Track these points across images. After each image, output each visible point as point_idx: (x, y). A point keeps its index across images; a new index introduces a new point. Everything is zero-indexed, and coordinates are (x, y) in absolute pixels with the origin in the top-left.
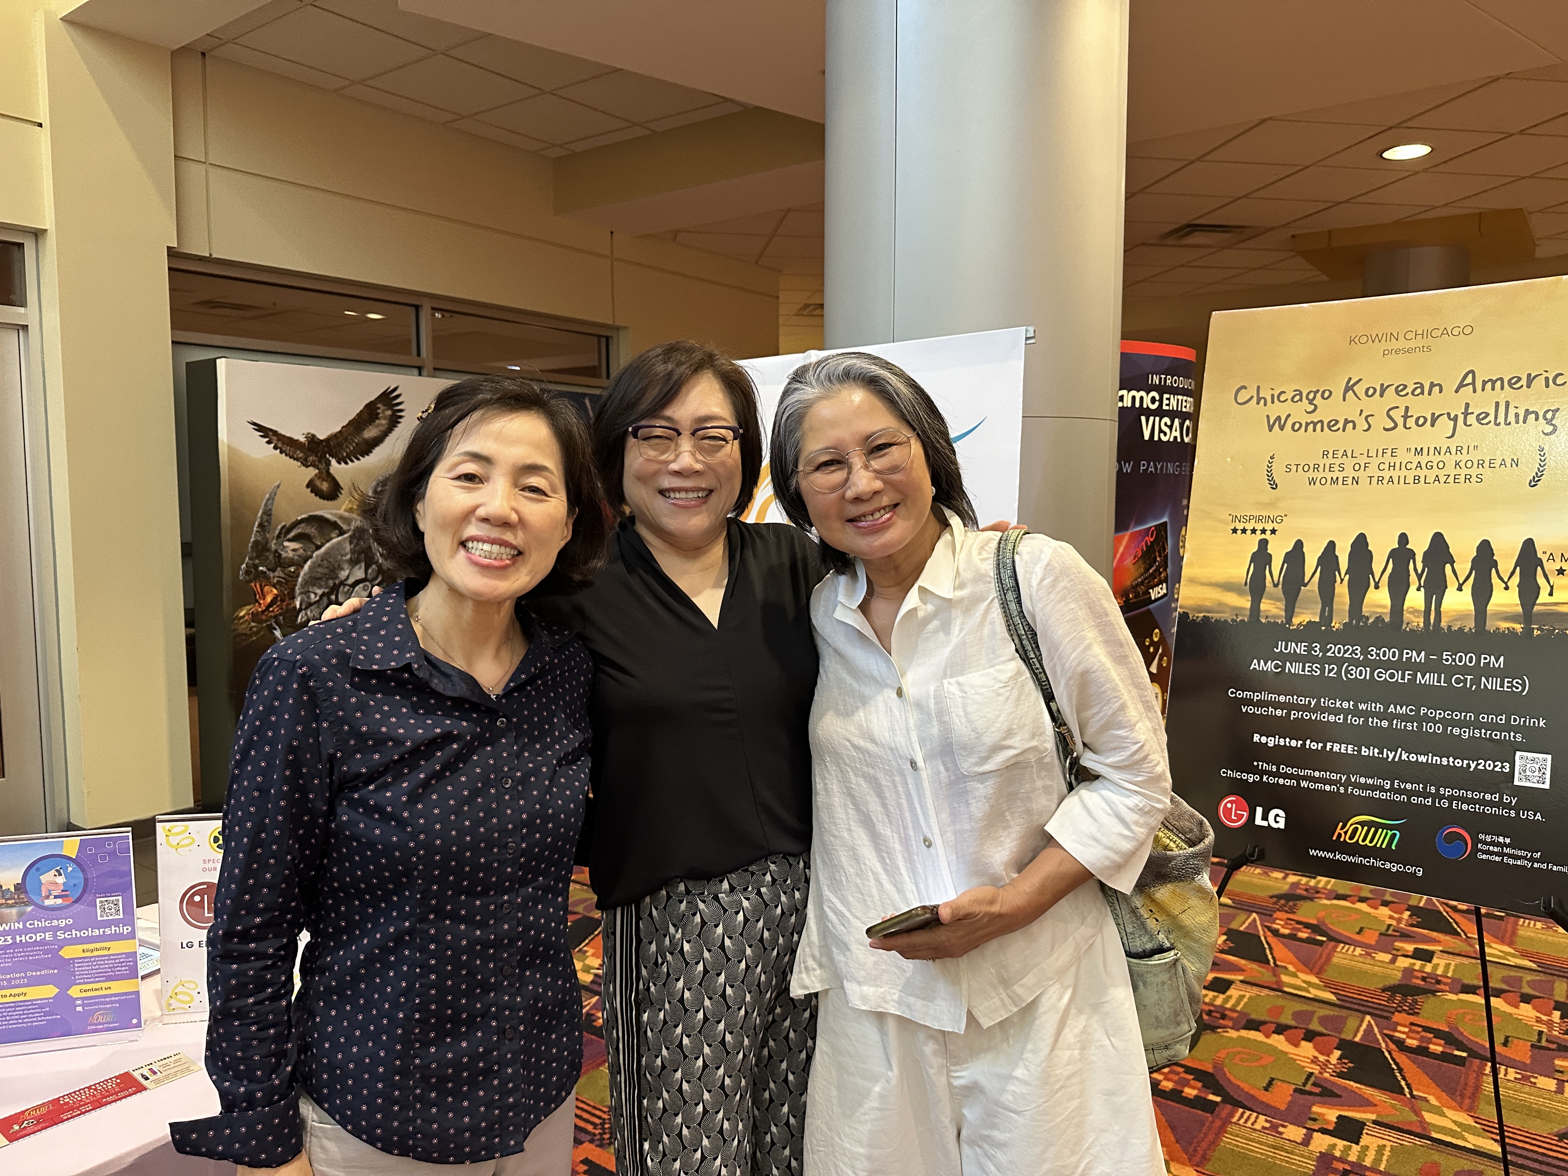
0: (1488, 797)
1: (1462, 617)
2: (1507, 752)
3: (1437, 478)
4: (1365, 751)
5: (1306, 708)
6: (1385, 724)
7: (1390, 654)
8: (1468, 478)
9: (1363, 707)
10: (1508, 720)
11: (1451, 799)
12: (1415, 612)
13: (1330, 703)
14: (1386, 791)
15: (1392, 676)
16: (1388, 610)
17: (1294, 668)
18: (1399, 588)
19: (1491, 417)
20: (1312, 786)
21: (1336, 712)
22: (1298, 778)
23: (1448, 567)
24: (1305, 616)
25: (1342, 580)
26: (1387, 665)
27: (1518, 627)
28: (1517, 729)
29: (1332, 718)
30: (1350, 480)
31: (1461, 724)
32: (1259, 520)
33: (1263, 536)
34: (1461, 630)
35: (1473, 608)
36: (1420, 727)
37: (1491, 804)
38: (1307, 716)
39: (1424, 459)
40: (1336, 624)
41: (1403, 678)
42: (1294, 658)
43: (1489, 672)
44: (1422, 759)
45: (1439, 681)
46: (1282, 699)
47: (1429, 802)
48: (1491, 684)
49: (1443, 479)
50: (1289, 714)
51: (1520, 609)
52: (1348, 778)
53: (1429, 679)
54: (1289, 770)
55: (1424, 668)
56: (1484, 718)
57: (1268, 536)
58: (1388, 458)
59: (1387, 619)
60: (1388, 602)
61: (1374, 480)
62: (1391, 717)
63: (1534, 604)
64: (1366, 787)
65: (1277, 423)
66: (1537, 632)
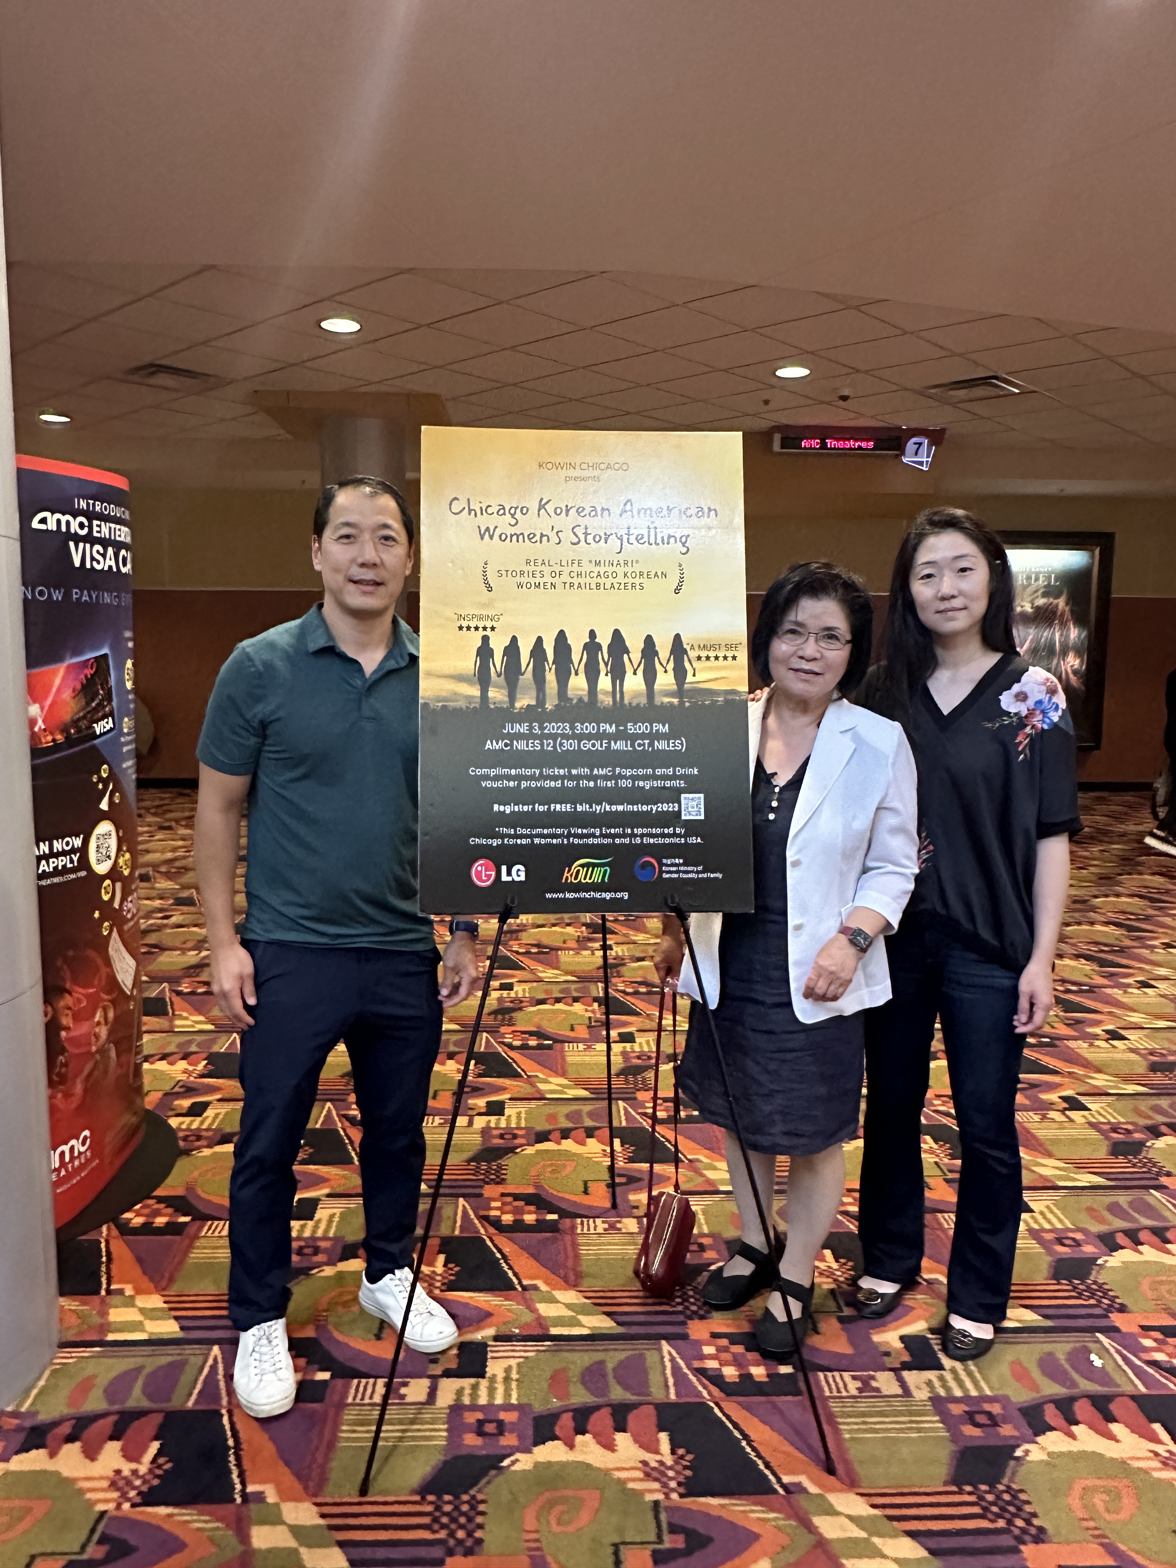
0: (666, 831)
2: (674, 796)
3: (612, 585)
4: (579, 808)
5: (532, 778)
6: (592, 784)
7: (590, 728)
8: (633, 586)
9: (574, 772)
10: (674, 771)
11: (642, 836)
13: (550, 772)
14: (597, 837)
15: (593, 745)
16: (586, 693)
17: (520, 745)
18: (592, 675)
20: (543, 841)
21: (555, 778)
22: (531, 836)
23: (625, 656)
24: (524, 701)
25: (550, 669)
26: (589, 737)
27: (675, 701)
28: (681, 777)
29: (553, 784)
30: (549, 585)
31: (645, 778)
32: (480, 618)
33: (485, 633)
34: (638, 705)
35: (645, 687)
36: (616, 784)
37: (669, 836)
38: (533, 784)
39: (602, 569)
40: (549, 706)
41: (601, 747)
42: (519, 736)
43: (659, 736)
44: (620, 808)
45: (627, 746)
46: (513, 772)
47: (627, 841)
48: (660, 745)
49: (616, 586)
50: (519, 785)
51: (675, 687)
52: (569, 832)
53: (620, 745)
54: (525, 831)
55: (616, 737)
56: (659, 772)
57: (488, 632)
58: (575, 568)
59: (586, 700)
60: (585, 685)
61: (567, 585)
62: (595, 778)
63: (684, 683)
64: (582, 836)
65: (486, 533)
66: (687, 704)
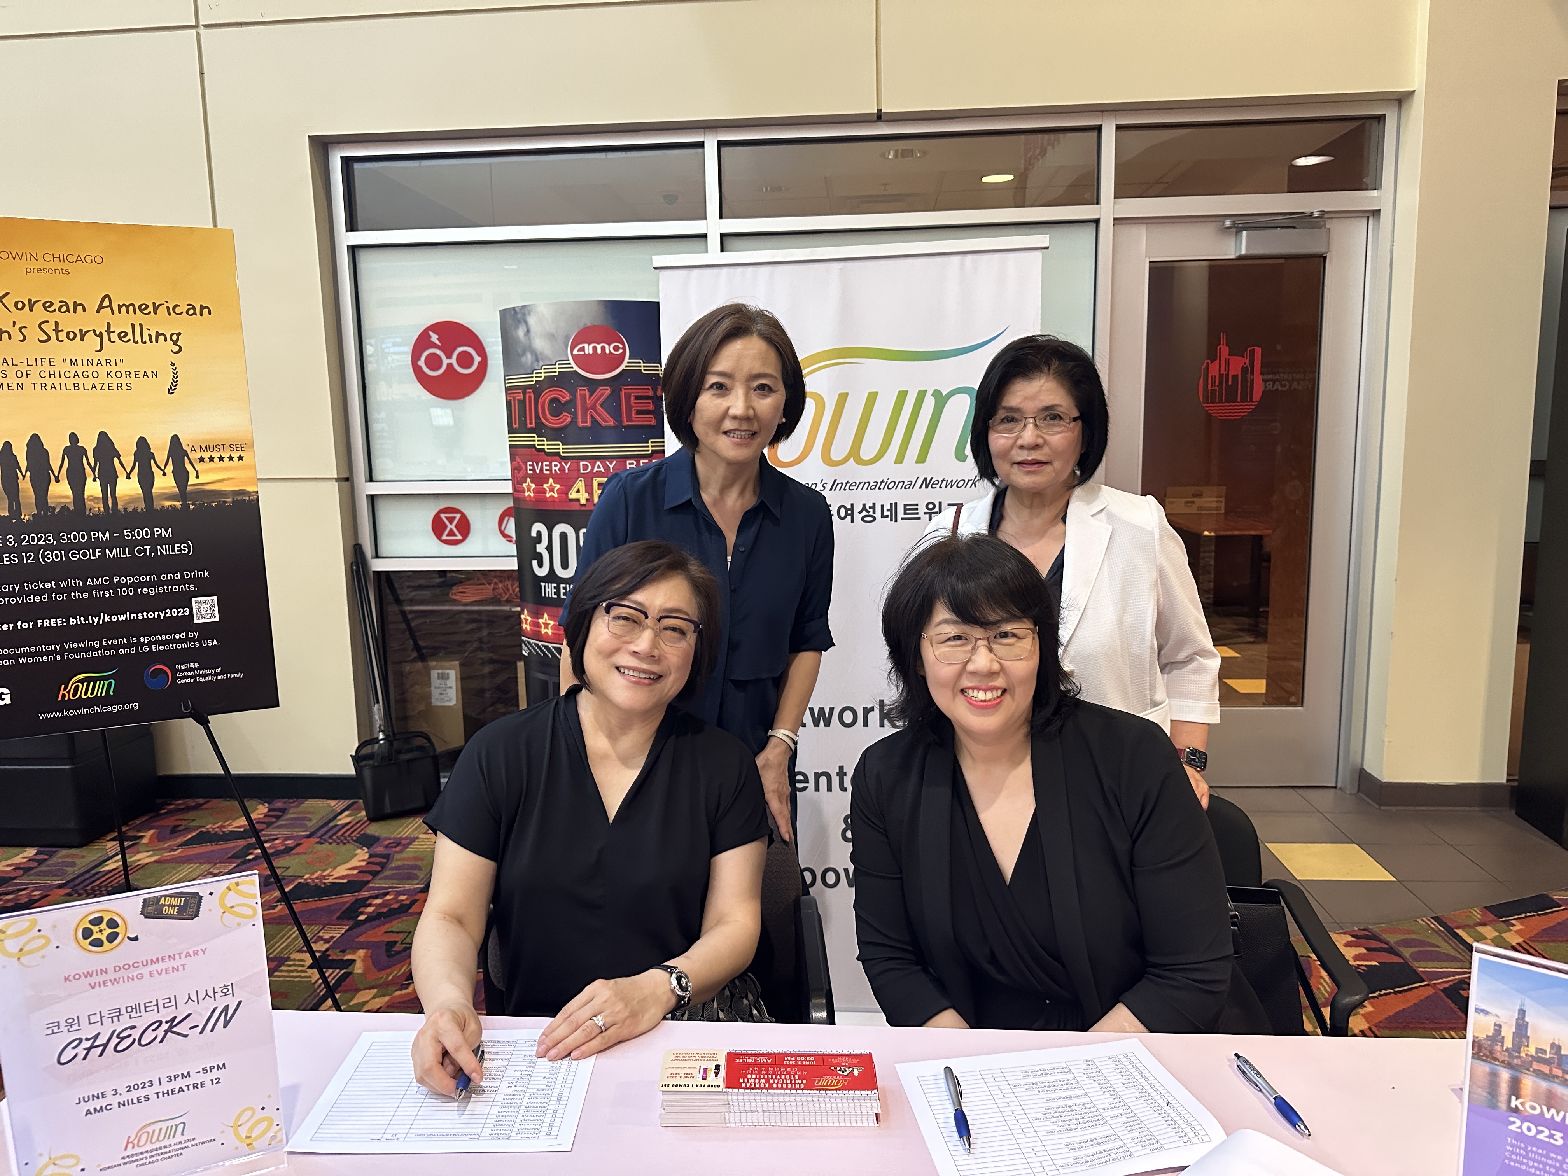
0: (177, 636)
1: (133, 500)
2: (185, 600)
3: (94, 386)
4: (72, 621)
5: (11, 594)
6: (86, 595)
7: (79, 537)
8: (119, 386)
9: (63, 584)
10: (182, 575)
11: (150, 644)
12: (95, 499)
13: (33, 586)
14: (97, 650)
15: (85, 555)
16: (71, 500)
18: (77, 481)
19: (130, 336)
20: (30, 660)
21: (40, 593)
22: (16, 657)
23: (116, 460)
25: (24, 477)
26: (79, 547)
27: (178, 504)
28: (190, 581)
29: (37, 599)
30: (15, 386)
31: (148, 585)
35: (141, 492)
36: (116, 593)
37: (181, 641)
38: (13, 601)
39: (80, 369)
40: (26, 517)
41: (94, 555)
43: (163, 541)
44: (122, 618)
45: (125, 553)
47: (133, 650)
48: (165, 550)
49: (99, 387)
51: (177, 490)
52: (62, 647)
53: (117, 553)
54: (7, 652)
55: (110, 545)
56: (164, 577)
58: (47, 367)
59: (72, 508)
60: (70, 493)
61: (38, 387)
62: (90, 589)
63: (187, 485)
64: (78, 650)
66: (191, 507)
